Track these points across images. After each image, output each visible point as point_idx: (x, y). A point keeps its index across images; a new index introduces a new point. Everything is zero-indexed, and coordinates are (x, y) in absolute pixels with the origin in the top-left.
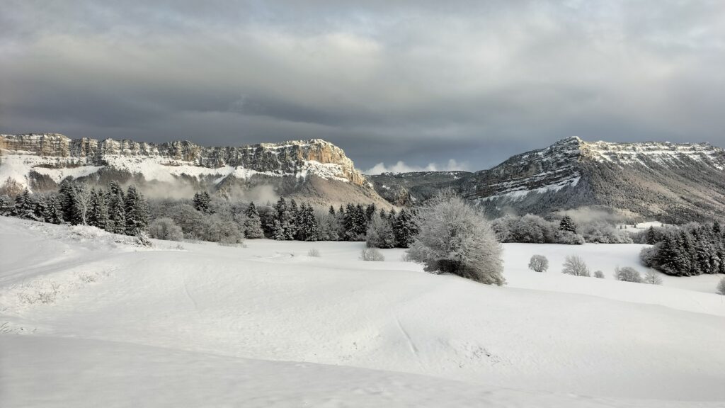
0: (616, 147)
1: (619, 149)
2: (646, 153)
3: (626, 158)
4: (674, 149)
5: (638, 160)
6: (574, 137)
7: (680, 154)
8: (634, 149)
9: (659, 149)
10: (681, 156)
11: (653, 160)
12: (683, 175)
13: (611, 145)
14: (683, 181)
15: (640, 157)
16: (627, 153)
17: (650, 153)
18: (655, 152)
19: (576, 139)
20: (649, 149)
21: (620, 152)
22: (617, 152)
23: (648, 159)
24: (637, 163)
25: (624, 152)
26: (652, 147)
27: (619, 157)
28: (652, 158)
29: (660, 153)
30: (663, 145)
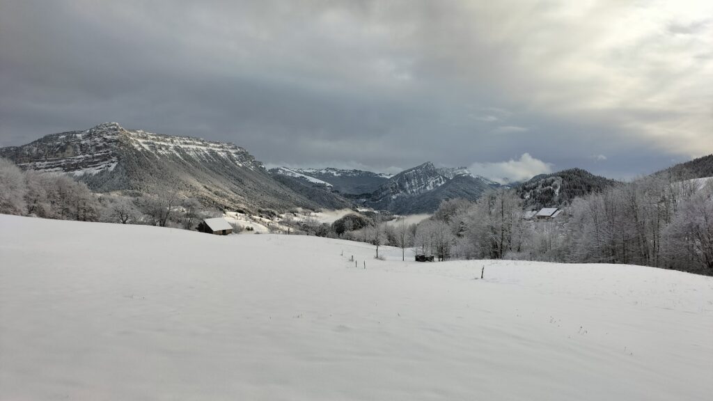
0: (155, 137)
1: (158, 140)
2: (182, 146)
3: (163, 149)
4: (206, 145)
5: (174, 152)
6: (114, 123)
7: (211, 150)
8: (172, 142)
9: (194, 144)
10: (212, 152)
11: (187, 153)
12: (211, 168)
13: (152, 135)
14: (209, 173)
15: (177, 149)
16: (166, 144)
17: (186, 146)
18: (190, 146)
19: (115, 125)
20: (186, 143)
21: (159, 143)
22: (156, 142)
23: (184, 152)
24: (173, 155)
25: (163, 143)
26: (188, 141)
27: (157, 147)
28: (187, 151)
29: (194, 147)
30: (197, 140)
